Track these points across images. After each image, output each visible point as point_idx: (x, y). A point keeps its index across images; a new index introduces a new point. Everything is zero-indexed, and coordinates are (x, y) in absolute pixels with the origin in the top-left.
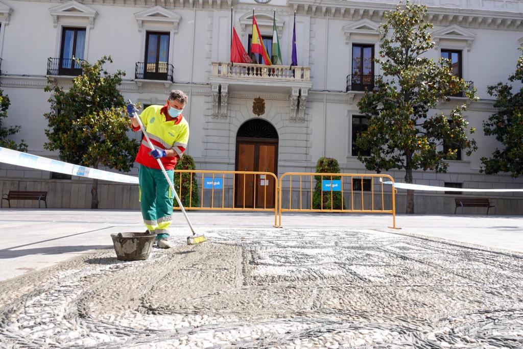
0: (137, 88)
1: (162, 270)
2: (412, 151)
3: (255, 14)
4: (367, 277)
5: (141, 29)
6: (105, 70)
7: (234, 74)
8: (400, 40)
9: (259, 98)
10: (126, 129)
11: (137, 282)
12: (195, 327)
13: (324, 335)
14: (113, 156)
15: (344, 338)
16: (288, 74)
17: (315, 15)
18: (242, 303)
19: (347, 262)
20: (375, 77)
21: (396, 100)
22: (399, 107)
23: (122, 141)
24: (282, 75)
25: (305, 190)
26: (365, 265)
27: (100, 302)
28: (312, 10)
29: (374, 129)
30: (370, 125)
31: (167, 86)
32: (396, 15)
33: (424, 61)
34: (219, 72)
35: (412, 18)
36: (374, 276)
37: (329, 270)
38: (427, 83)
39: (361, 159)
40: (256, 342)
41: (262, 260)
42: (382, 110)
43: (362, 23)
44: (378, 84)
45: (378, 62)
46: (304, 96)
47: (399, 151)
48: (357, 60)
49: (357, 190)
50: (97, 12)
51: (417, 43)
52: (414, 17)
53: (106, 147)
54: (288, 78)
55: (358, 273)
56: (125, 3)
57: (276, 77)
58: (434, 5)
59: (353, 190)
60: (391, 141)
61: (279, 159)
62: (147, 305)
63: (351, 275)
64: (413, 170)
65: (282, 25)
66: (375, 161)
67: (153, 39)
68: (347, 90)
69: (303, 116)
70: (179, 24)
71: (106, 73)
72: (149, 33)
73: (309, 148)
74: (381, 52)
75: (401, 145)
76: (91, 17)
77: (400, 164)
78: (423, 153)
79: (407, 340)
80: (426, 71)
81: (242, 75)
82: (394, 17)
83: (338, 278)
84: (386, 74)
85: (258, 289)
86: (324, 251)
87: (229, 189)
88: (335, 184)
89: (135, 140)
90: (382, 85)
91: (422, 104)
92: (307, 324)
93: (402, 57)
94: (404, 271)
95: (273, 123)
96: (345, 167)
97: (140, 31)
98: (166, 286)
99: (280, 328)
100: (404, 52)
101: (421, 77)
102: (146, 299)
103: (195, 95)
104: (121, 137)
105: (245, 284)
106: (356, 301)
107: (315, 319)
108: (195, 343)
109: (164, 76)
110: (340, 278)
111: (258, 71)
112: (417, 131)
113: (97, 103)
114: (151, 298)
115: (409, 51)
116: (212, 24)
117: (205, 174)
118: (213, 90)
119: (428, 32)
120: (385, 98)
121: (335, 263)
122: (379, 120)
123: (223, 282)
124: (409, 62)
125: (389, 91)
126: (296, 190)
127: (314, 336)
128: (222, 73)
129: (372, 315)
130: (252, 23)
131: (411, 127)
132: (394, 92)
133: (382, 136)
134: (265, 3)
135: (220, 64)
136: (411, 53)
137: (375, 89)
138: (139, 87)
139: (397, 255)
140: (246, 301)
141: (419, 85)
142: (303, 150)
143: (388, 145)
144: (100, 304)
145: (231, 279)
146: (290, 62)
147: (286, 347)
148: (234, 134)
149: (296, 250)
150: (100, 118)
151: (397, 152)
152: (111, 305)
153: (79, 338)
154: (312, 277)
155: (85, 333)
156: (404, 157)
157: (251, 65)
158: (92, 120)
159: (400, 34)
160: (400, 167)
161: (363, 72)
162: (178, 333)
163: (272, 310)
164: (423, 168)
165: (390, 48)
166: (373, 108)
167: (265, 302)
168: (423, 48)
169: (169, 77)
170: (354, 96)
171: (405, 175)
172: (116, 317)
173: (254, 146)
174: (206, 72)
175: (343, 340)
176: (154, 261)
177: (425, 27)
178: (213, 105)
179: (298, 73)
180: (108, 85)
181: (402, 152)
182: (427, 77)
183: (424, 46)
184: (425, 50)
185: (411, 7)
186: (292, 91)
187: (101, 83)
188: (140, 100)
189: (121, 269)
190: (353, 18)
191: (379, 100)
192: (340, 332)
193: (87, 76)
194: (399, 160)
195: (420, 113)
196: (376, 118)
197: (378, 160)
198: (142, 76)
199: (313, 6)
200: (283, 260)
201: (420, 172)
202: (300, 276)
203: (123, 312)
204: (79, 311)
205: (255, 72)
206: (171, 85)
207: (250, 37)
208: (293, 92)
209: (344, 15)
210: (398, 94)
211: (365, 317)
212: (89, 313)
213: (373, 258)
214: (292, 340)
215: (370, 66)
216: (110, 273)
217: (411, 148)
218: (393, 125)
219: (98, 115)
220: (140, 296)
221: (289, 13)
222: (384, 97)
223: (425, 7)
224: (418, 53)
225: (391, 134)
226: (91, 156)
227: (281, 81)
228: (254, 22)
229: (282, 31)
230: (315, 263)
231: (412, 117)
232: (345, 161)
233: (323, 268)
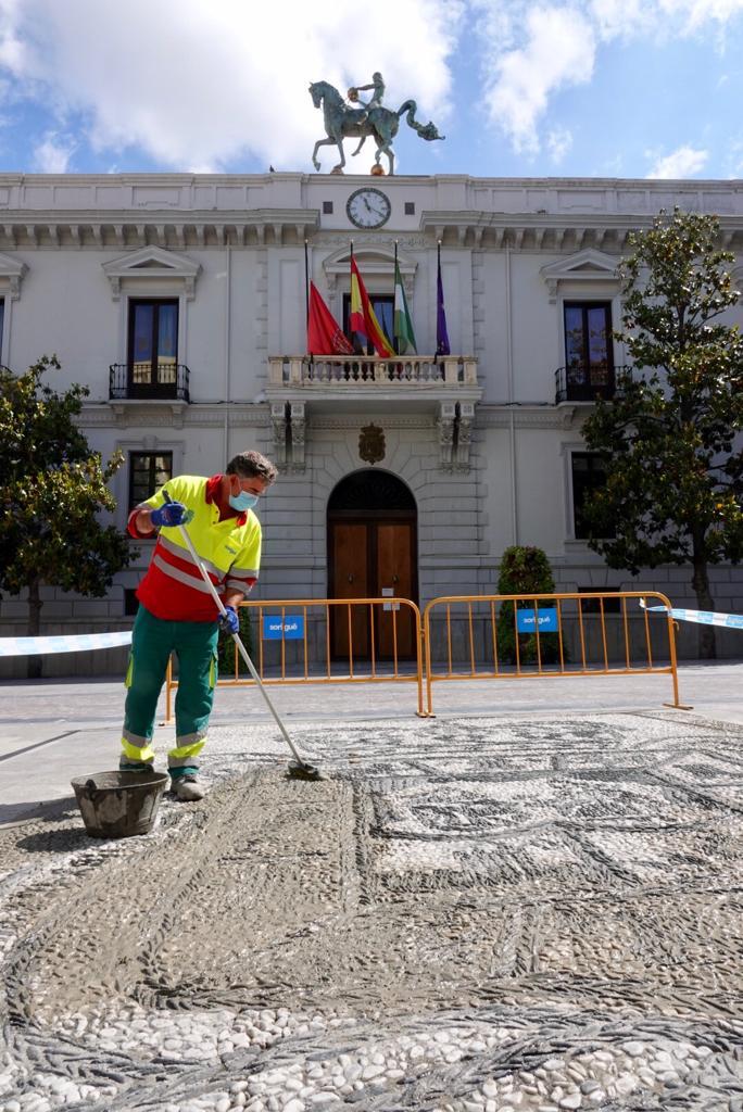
0: (115, 419)
1: (183, 863)
2: (705, 525)
3: (354, 252)
4: (628, 866)
5: (118, 296)
6: (45, 385)
7: (316, 379)
8: (664, 291)
9: (372, 426)
10: (94, 508)
11: (132, 903)
12: (262, 1047)
13: (547, 1065)
14: (68, 565)
15: (592, 1073)
16: (430, 372)
17: (481, 246)
18: (361, 962)
19: (582, 821)
20: (617, 371)
21: (663, 417)
22: (670, 432)
23: (86, 534)
24: (418, 377)
25: (479, 617)
26: (622, 829)
27: (54, 974)
28: (474, 236)
29: (620, 482)
30: (612, 473)
31: (177, 410)
32: (653, 239)
33: (719, 332)
34: (285, 376)
35: (687, 244)
36: (643, 864)
37: (545, 848)
38: (729, 378)
39: (594, 546)
40: (398, 1092)
41: (397, 824)
42: (635, 440)
43: (581, 259)
44: (623, 385)
45: (620, 338)
46: (466, 418)
47: (676, 526)
48: (576, 335)
49: (591, 612)
50: (25, 265)
51: (703, 295)
52: (691, 240)
53: (53, 547)
54: (431, 382)
55: (608, 853)
56: (82, 244)
57: (404, 380)
58: (733, 211)
59: (583, 612)
60: (657, 506)
61: (420, 553)
62: (156, 977)
63: (593, 862)
64: (708, 563)
65: (413, 271)
66: (626, 549)
67: (144, 314)
68: (558, 399)
69: (466, 460)
70: (196, 280)
71: (47, 391)
72: (134, 303)
73: (482, 526)
74: (625, 319)
75: (680, 513)
76: (15, 276)
77: (679, 552)
78: (727, 526)
79: (732, 1073)
80: (724, 353)
81: (334, 380)
82: (649, 245)
83: (566, 873)
84: (638, 365)
85: (394, 915)
86: (528, 788)
87: (316, 621)
88: (544, 617)
89: (114, 528)
90: (632, 387)
91: (720, 423)
92: (507, 1027)
93: (672, 325)
94: (708, 843)
95: (404, 477)
96: (561, 562)
97: (115, 300)
98: (194, 915)
99: (446, 1044)
100: (675, 315)
101: (713, 369)
102: (152, 956)
103: (236, 427)
104: (85, 524)
105: (364, 901)
106: (609, 945)
107: (524, 1009)
108: (265, 1100)
109: (169, 391)
110: (571, 872)
111: (368, 371)
112: (714, 482)
113: (31, 456)
114: (163, 955)
115: (686, 312)
116: (265, 277)
117: (265, 608)
118: (274, 414)
119: (724, 272)
120: (640, 414)
121: (557, 823)
122: (629, 461)
123: (316, 895)
124: (687, 334)
125: (647, 399)
126: (461, 617)
127: (525, 1065)
128: (291, 379)
129: (649, 990)
130: (349, 270)
131: (700, 475)
132: (658, 400)
133: (637, 494)
134: (375, 227)
135: (286, 360)
136: (691, 317)
137: (619, 395)
138: (118, 416)
139: (690, 793)
140: (368, 954)
141: (712, 384)
142: (470, 532)
143: (651, 513)
144: (55, 980)
145: (333, 886)
146: (434, 347)
147: (465, 1107)
148: (322, 505)
149: (468, 786)
150: (40, 487)
151: (671, 528)
152: (77, 983)
153: (11, 1094)
154: (509, 873)
155: (26, 1079)
156: (689, 538)
157: (351, 358)
158: (24, 492)
159: (664, 279)
160: (680, 561)
161: (589, 361)
162: (227, 1069)
163: (426, 982)
164: (729, 560)
165: (643, 309)
166: (614, 436)
167: (411, 955)
168: (714, 305)
169: (180, 393)
170: (574, 412)
171: (693, 574)
172: (90, 1021)
173: (365, 527)
174: (259, 377)
175: (590, 1077)
176: (166, 836)
177: (717, 261)
178: (276, 447)
179: (452, 371)
180: (53, 417)
181: (683, 528)
182: (728, 365)
183: (718, 301)
184: (720, 309)
185: (684, 220)
186: (440, 407)
187: (38, 413)
188: (121, 443)
189: (96, 865)
190: (561, 248)
191: (626, 418)
192: (582, 1052)
193: (9, 400)
194: (676, 545)
195: (717, 442)
196: (622, 458)
197: (632, 548)
198: (124, 393)
199: (476, 229)
200: (442, 821)
201: (725, 567)
202: (482, 870)
203: (104, 1005)
204: (10, 1003)
205: (360, 373)
206: (184, 408)
207: (347, 298)
208: (443, 410)
209: (543, 244)
210: (667, 405)
211: (634, 1001)
212: (32, 1012)
213: (637, 806)
214: (477, 1082)
215: (604, 346)
216: (73, 877)
217: (701, 520)
218: (660, 471)
219: (34, 481)
220: (139, 947)
221: (428, 246)
222: (637, 412)
223: (713, 218)
224: (704, 317)
225: (658, 491)
226: (22, 567)
227: (416, 388)
228: (354, 269)
229: (414, 283)
230: (513, 827)
231: (701, 451)
232: (562, 552)
233: (533, 843)
